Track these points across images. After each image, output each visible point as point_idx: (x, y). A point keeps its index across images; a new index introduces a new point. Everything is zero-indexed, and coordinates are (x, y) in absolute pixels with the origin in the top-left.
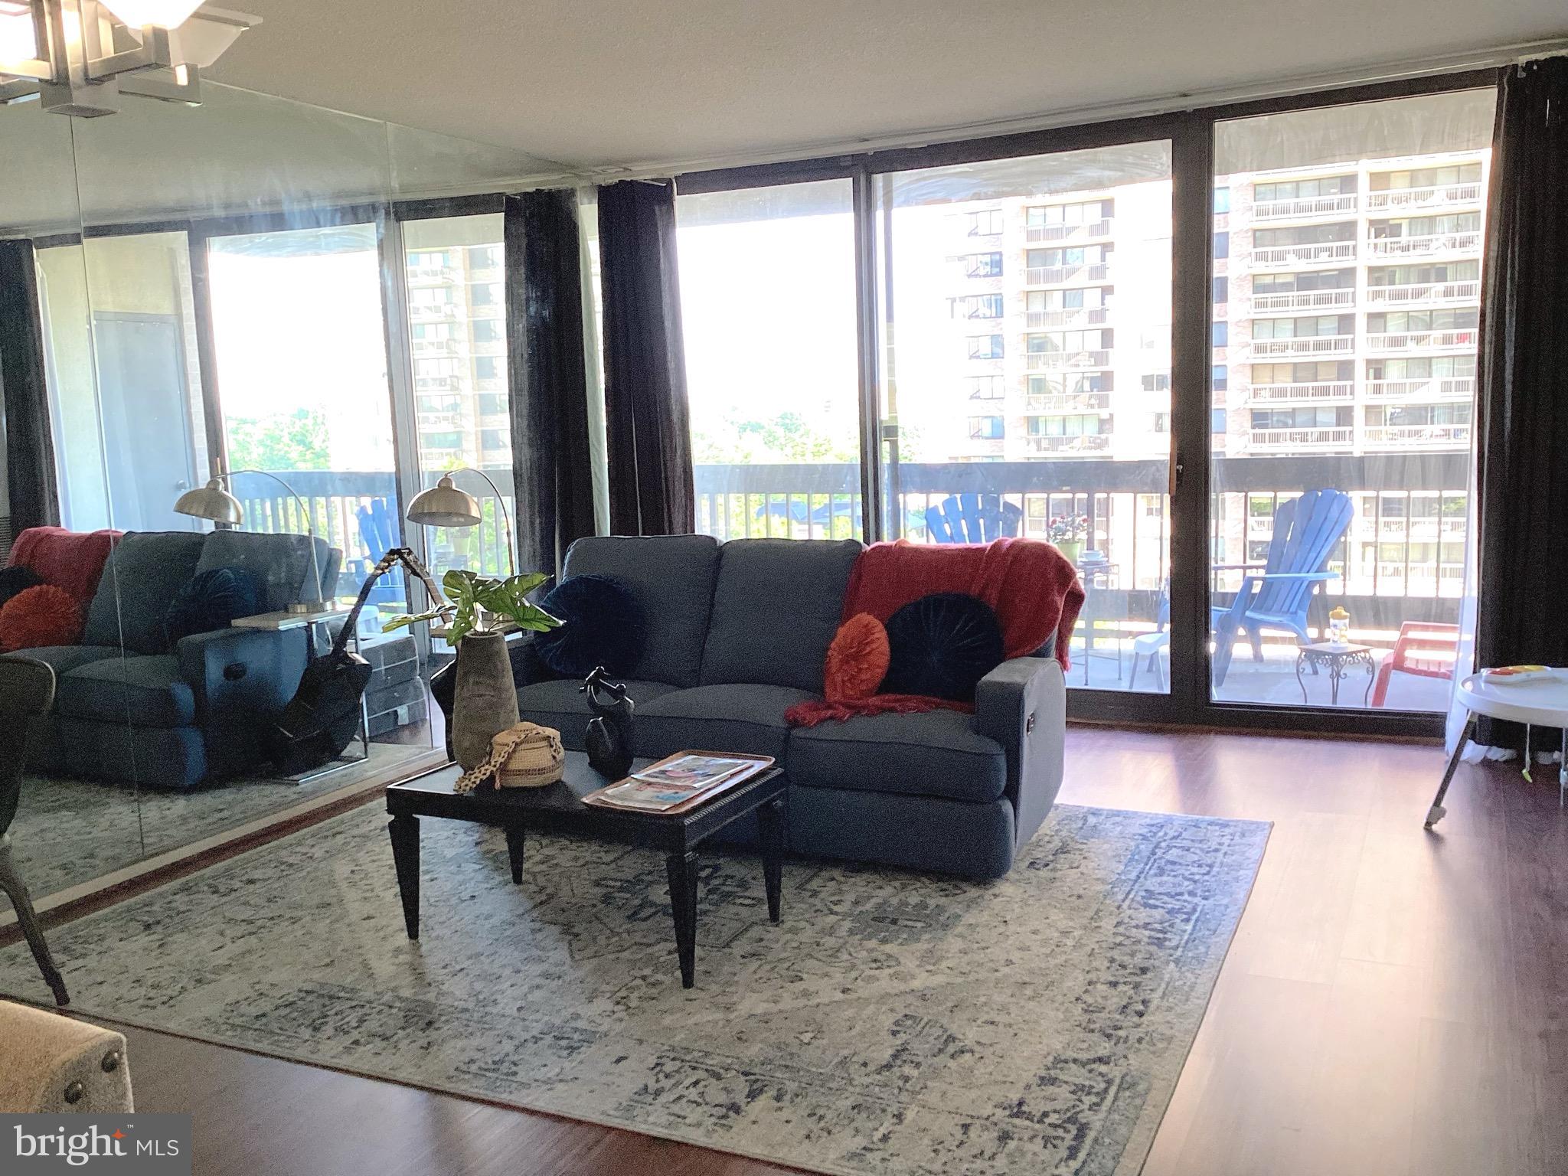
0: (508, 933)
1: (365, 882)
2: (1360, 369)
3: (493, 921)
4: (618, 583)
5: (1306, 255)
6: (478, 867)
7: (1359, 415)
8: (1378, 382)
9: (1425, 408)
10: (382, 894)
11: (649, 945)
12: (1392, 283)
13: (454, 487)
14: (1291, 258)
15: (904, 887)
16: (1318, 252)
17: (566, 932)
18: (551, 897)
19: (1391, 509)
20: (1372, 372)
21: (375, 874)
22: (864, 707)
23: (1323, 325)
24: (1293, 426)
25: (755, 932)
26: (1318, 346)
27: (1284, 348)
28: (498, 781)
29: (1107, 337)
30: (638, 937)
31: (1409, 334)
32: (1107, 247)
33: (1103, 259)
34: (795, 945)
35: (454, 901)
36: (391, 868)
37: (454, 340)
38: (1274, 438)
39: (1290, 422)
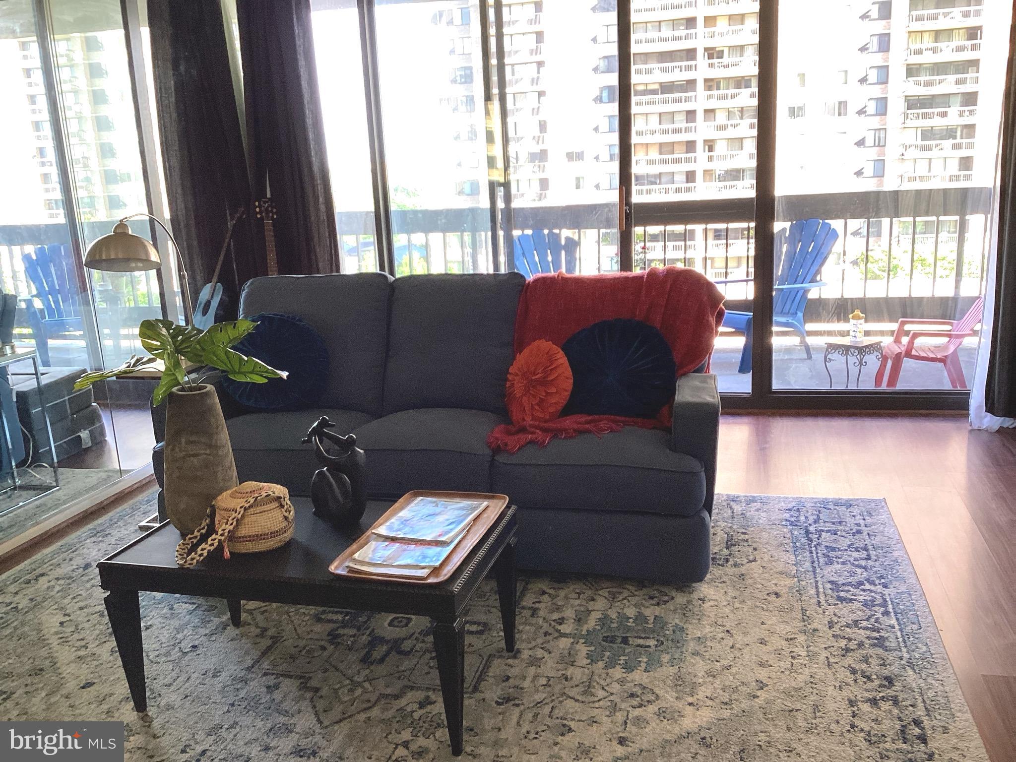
0: (242, 694)
1: (76, 636)
2: (700, 146)
3: (224, 676)
4: (300, 320)
5: (666, 70)
6: (191, 607)
7: (699, 176)
8: (711, 154)
9: (738, 171)
10: (98, 651)
11: (397, 697)
12: (719, 89)
13: (130, 233)
14: (657, 72)
15: (614, 597)
16: (673, 68)
17: (304, 686)
18: (276, 639)
19: (719, 235)
20: (707, 147)
21: (86, 625)
22: (561, 431)
23: (677, 117)
24: (660, 183)
25: (497, 667)
26: (675, 131)
27: (653, 133)
28: (227, 550)
29: (543, 127)
30: (381, 687)
31: (730, 122)
32: (540, 64)
33: (538, 72)
34: (543, 681)
35: (175, 654)
36: (102, 615)
37: (83, 131)
38: (649, 192)
39: (658, 181)
